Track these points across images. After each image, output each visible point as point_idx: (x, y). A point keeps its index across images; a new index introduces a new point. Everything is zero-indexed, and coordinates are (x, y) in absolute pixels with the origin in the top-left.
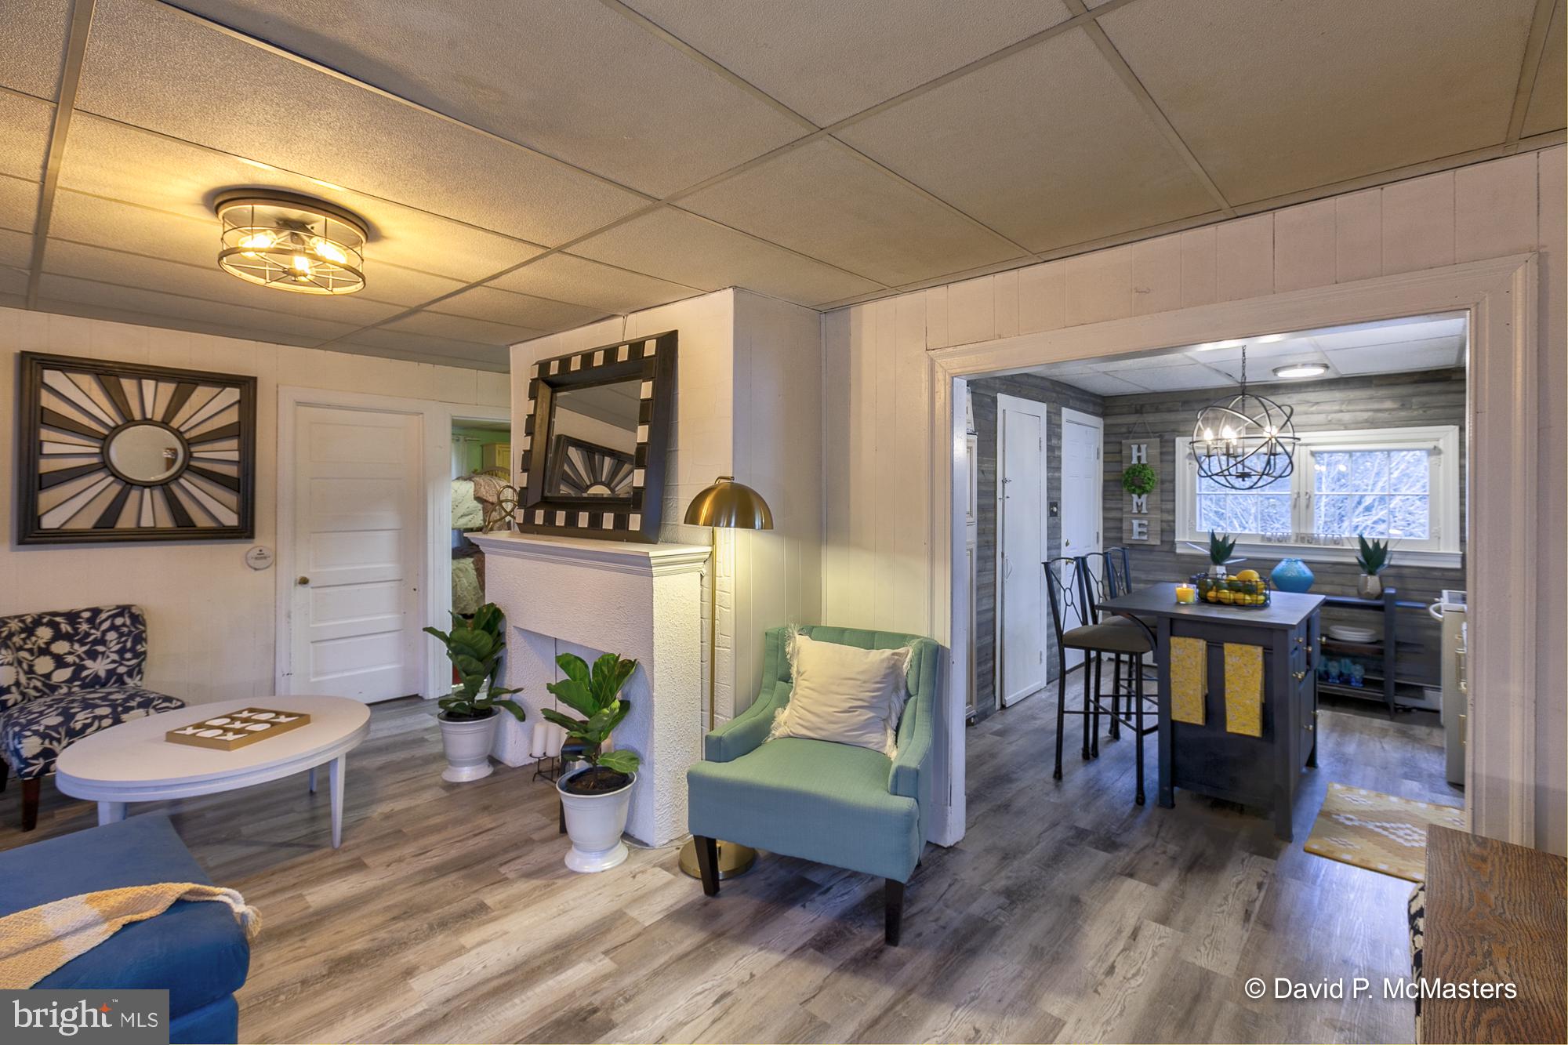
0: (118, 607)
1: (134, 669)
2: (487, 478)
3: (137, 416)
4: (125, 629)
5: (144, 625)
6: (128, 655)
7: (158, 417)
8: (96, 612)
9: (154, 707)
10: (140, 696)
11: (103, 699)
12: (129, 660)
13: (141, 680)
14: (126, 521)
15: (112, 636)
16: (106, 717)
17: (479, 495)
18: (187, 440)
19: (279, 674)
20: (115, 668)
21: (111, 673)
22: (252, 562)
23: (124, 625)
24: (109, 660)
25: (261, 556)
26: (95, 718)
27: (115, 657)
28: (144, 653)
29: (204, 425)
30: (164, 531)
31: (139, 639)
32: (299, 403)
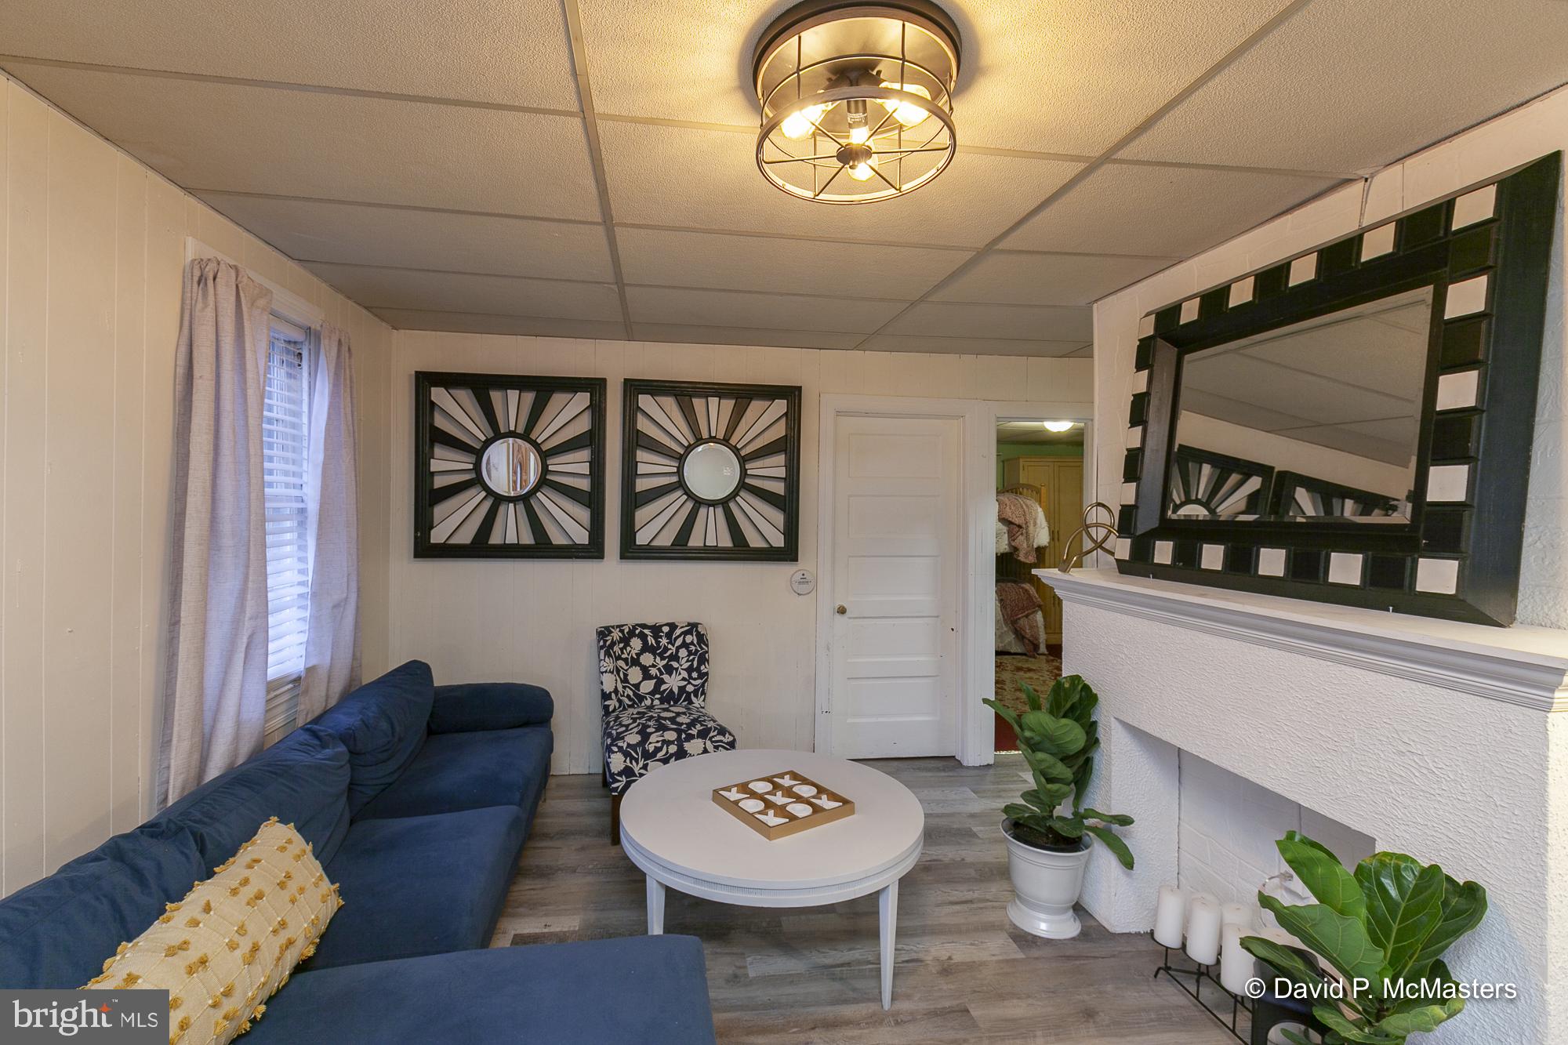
0: (689, 624)
1: (699, 689)
2: (1012, 496)
3: (705, 435)
4: (693, 648)
5: (707, 646)
6: (695, 675)
7: (721, 436)
8: (673, 626)
9: (710, 739)
10: (700, 722)
11: (673, 720)
12: (695, 679)
13: (704, 701)
14: (695, 541)
15: (683, 653)
16: (672, 742)
17: (1003, 516)
18: (743, 457)
19: (818, 712)
20: (685, 686)
21: (682, 689)
22: (796, 586)
23: (692, 643)
24: (681, 677)
25: (804, 581)
26: (664, 742)
27: (685, 674)
28: (707, 674)
29: (757, 441)
30: (725, 550)
31: (703, 660)
32: (839, 413)
